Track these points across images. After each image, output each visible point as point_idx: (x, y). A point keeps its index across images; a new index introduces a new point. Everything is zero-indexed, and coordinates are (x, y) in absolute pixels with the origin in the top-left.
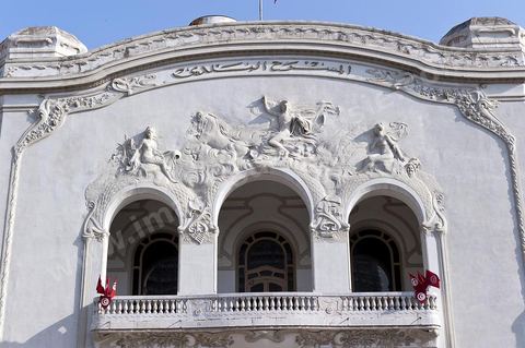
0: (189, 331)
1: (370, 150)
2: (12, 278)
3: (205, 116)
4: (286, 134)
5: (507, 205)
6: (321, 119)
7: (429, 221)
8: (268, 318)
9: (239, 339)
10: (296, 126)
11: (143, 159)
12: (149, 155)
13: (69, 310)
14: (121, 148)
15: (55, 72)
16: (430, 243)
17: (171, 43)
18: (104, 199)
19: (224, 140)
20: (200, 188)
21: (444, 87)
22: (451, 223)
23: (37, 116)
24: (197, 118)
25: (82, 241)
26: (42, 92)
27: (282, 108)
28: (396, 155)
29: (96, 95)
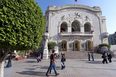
0: (69, 35)
1: (86, 18)
4: (78, 16)
5: (99, 24)
6: (81, 15)
7: (92, 26)
8: (78, 34)
9: (74, 36)
10: (79, 16)
11: (64, 19)
12: (64, 18)
13: (57, 34)
14: (62, 17)
15: (54, 9)
16: (92, 28)
17: (66, 6)
18: (60, 22)
20: (70, 22)
21: (93, 12)
22: (94, 26)
23: (53, 14)
24: (69, 15)
25: (58, 27)
26: (53, 11)
27: (78, 14)
28: (89, 19)
29: (59, 12)
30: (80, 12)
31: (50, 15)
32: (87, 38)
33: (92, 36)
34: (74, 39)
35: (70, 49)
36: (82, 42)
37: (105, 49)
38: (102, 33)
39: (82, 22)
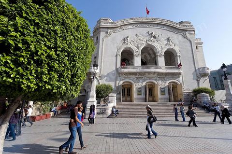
0: (138, 72)
1: (167, 42)
2: (104, 63)
3: (138, 34)
4: (153, 38)
6: (159, 36)
7: (178, 55)
8: (153, 70)
9: (147, 74)
10: (155, 37)
11: (127, 42)
13: (114, 69)
14: (123, 39)
15: (110, 25)
16: (178, 58)
17: (132, 21)
18: (120, 48)
19: (142, 39)
20: (138, 47)
21: (180, 31)
22: (182, 55)
23: (107, 33)
24: (137, 35)
25: (117, 56)
26: (108, 28)
27: (152, 33)
28: (172, 43)
29: (118, 29)
30: (156, 31)
31: (102, 34)
32: (170, 76)
33: (180, 74)
34: (146, 79)
35: (138, 99)
36: (161, 84)
37: (205, 98)
38: (197, 68)
39: (161, 48)
